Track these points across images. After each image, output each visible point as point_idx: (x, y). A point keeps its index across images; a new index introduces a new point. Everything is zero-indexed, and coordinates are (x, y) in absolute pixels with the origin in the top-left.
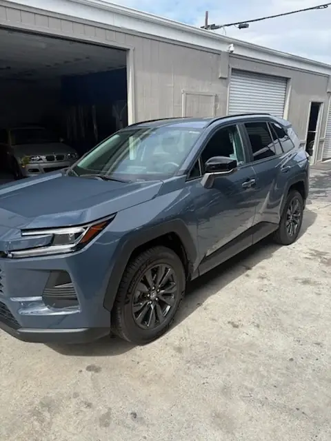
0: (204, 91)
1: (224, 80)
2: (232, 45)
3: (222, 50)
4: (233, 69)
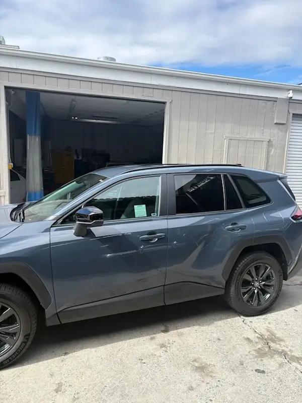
0: (253, 136)
1: (281, 126)
2: (291, 91)
3: (278, 97)
4: (293, 114)
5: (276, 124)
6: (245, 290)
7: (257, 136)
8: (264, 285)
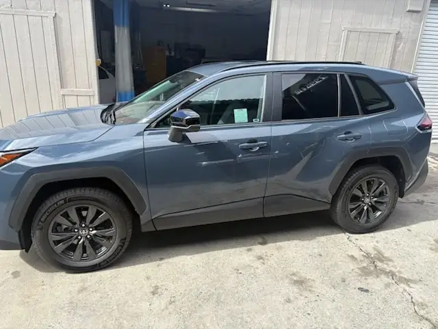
5: (409, 11)
6: (353, 207)
7: (383, 27)
8: (376, 202)
